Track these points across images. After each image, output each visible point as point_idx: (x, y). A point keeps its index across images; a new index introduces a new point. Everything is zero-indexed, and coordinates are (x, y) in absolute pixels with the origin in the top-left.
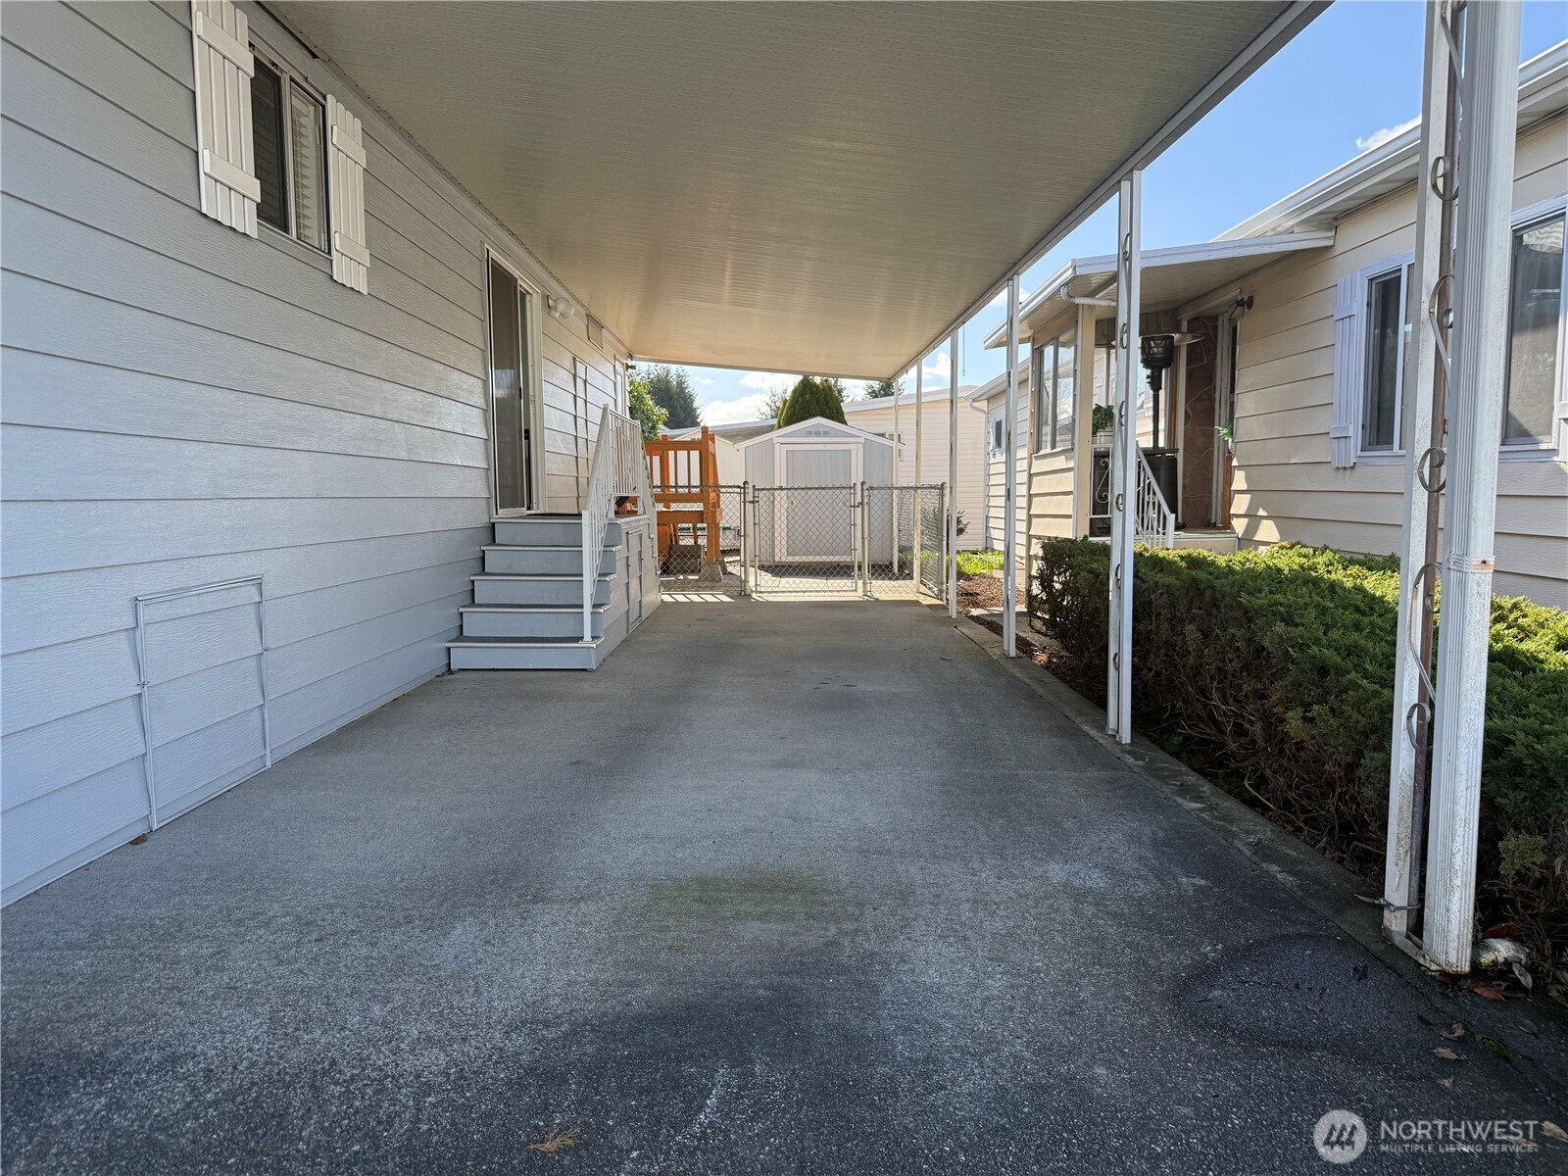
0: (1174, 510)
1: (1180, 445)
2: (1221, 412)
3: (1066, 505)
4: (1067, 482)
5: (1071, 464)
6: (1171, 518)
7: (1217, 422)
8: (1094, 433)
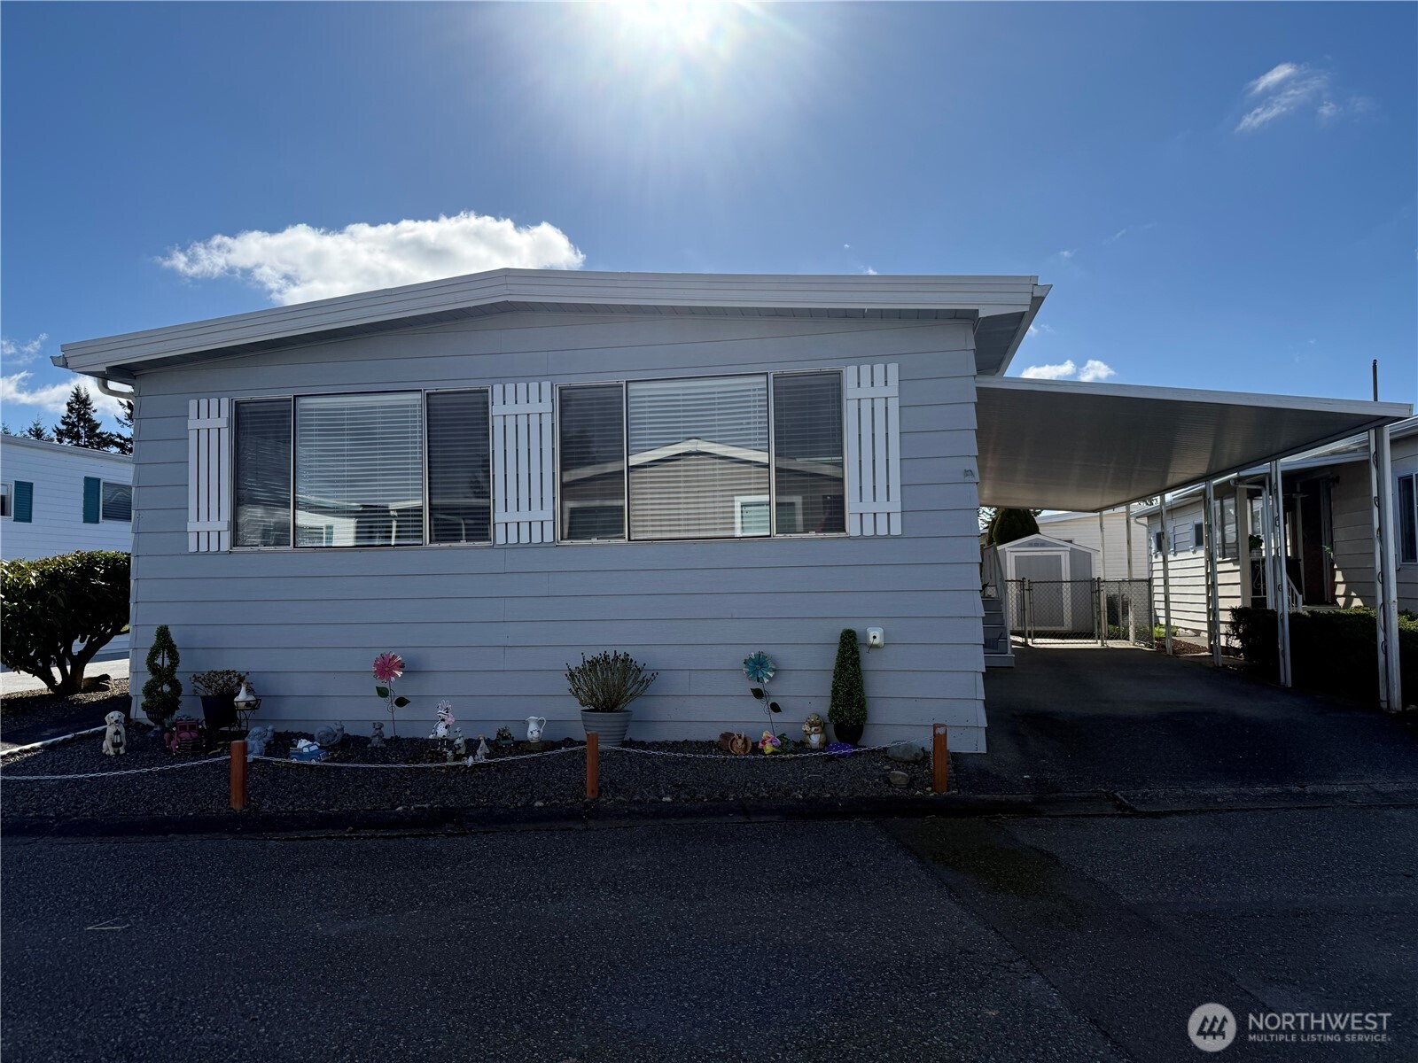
0: (1301, 593)
1: (1301, 556)
2: (1325, 535)
3: (1237, 591)
4: (1236, 578)
5: (1238, 568)
6: (1300, 597)
7: (1323, 542)
8: (1250, 550)
